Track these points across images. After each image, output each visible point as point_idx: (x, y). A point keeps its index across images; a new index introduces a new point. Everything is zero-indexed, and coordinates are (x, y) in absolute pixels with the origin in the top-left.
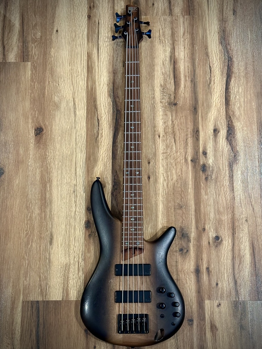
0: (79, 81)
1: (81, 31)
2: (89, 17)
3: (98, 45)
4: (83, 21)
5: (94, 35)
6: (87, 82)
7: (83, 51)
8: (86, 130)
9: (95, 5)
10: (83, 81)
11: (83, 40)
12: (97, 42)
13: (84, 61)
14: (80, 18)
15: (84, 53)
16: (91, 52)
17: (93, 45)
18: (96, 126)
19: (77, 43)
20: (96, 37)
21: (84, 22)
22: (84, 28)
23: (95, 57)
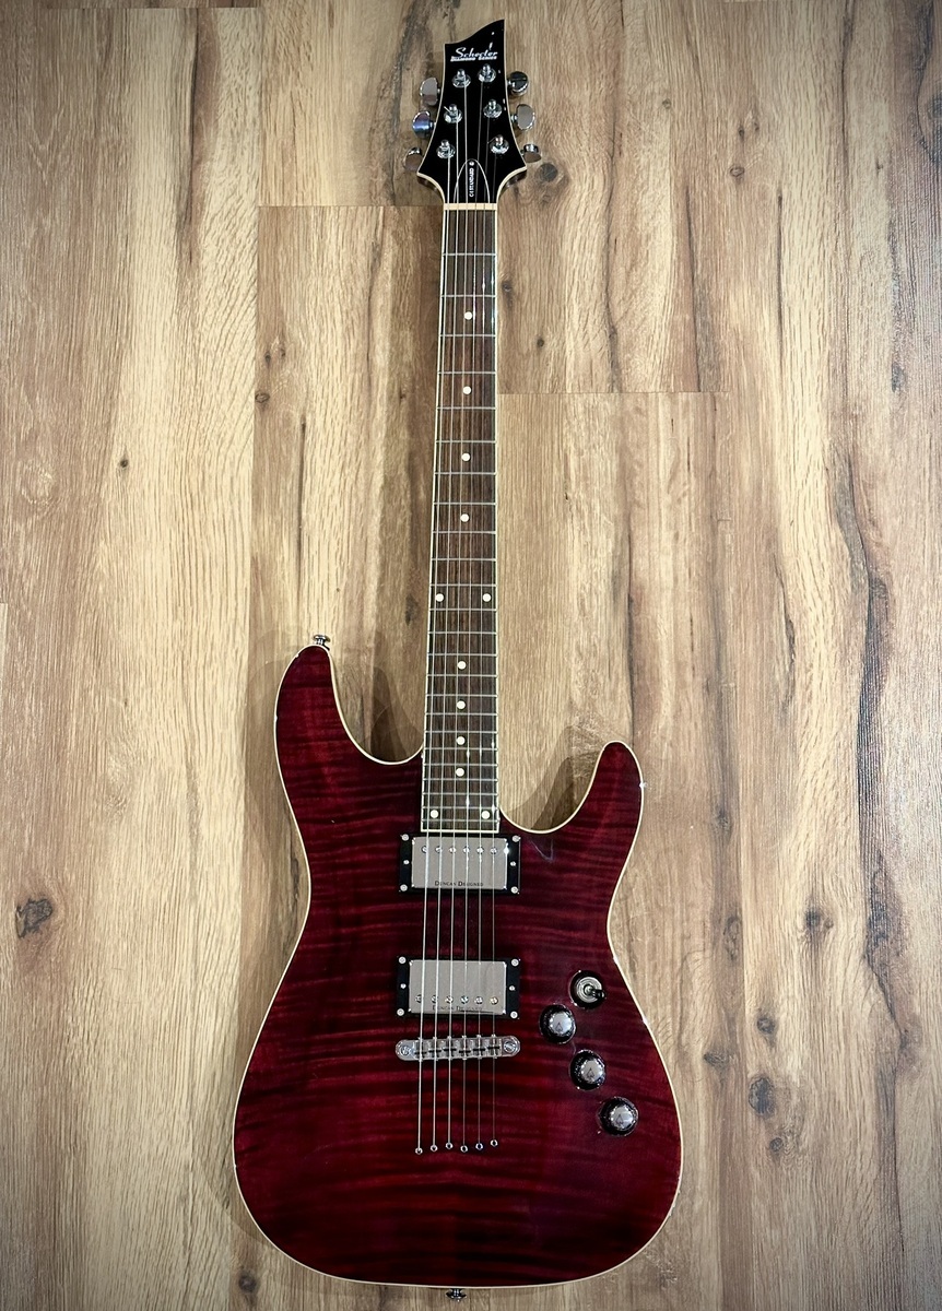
0: (215, 688)
1: (228, 462)
2: (263, 399)
3: (300, 524)
4: (235, 417)
5: (283, 479)
6: (248, 690)
7: (236, 551)
8: (239, 911)
9: (289, 349)
10: (233, 684)
11: (237, 501)
12: (295, 510)
13: (236, 595)
14: (224, 407)
15: (239, 560)
16: (267, 559)
17: (279, 525)
18: (287, 891)
19: (210, 517)
20: (291, 489)
21: (241, 425)
22: (241, 447)
23: (283, 577)
